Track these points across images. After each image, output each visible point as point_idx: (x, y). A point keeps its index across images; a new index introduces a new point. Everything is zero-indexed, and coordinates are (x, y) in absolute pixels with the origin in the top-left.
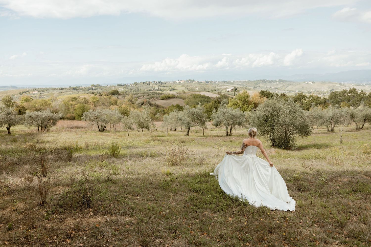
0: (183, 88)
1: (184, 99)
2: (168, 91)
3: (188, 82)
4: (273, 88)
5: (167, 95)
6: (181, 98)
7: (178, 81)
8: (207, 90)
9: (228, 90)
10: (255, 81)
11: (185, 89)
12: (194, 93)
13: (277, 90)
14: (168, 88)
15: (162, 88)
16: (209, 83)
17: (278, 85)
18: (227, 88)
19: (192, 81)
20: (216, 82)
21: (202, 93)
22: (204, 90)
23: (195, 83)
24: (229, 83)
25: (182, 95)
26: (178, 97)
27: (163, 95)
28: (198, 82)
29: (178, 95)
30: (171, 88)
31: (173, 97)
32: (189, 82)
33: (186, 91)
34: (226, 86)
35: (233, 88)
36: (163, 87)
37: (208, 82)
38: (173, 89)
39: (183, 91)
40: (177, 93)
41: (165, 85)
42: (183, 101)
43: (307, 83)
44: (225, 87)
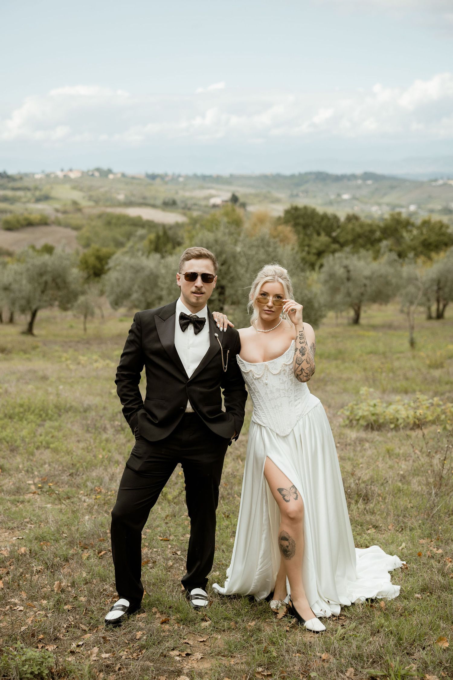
0: (77, 195)
1: (77, 228)
2: (28, 201)
3: (93, 175)
4: (346, 197)
5: (22, 214)
6: (67, 226)
7: (62, 170)
8: (152, 202)
9: (213, 201)
10: (293, 177)
11: (84, 198)
12: (109, 210)
13: (356, 202)
14: (29, 194)
15: (9, 193)
16: (158, 181)
17: (359, 187)
18: (212, 196)
19: (105, 173)
20: (179, 176)
21: (133, 212)
22: (141, 201)
23: (114, 179)
24: (218, 180)
25: (70, 216)
26: (58, 223)
27: (9, 217)
28: (123, 175)
29: (60, 216)
30: (38, 193)
31: (44, 222)
32: (97, 174)
33: (84, 203)
34: (209, 188)
35: (227, 196)
36: (14, 189)
37: (153, 177)
38: (46, 198)
39: (75, 203)
40: (57, 211)
41: (18, 184)
42: (74, 233)
43: (441, 182)
44: (206, 193)
